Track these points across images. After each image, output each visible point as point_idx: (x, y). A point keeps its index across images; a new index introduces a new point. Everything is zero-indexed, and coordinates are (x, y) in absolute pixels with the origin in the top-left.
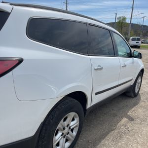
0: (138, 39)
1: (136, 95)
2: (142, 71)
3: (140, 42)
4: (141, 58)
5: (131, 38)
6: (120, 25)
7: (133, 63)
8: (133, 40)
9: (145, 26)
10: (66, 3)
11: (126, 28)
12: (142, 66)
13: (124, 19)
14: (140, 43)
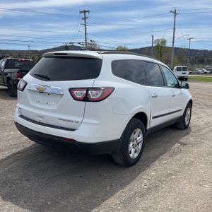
0: (185, 69)
1: (186, 127)
2: (191, 102)
3: (187, 72)
4: (188, 88)
5: (175, 67)
6: (159, 51)
7: (181, 94)
8: (178, 70)
9: (193, 50)
10: (85, 25)
11: (167, 54)
12: (190, 97)
13: (164, 42)
14: (187, 74)
